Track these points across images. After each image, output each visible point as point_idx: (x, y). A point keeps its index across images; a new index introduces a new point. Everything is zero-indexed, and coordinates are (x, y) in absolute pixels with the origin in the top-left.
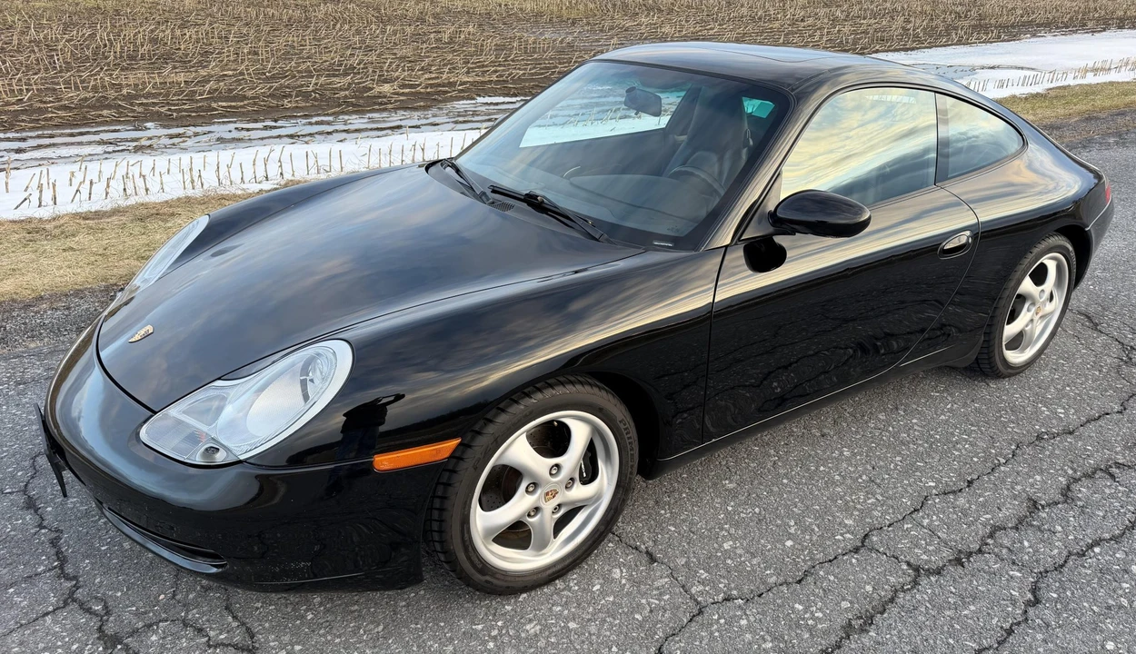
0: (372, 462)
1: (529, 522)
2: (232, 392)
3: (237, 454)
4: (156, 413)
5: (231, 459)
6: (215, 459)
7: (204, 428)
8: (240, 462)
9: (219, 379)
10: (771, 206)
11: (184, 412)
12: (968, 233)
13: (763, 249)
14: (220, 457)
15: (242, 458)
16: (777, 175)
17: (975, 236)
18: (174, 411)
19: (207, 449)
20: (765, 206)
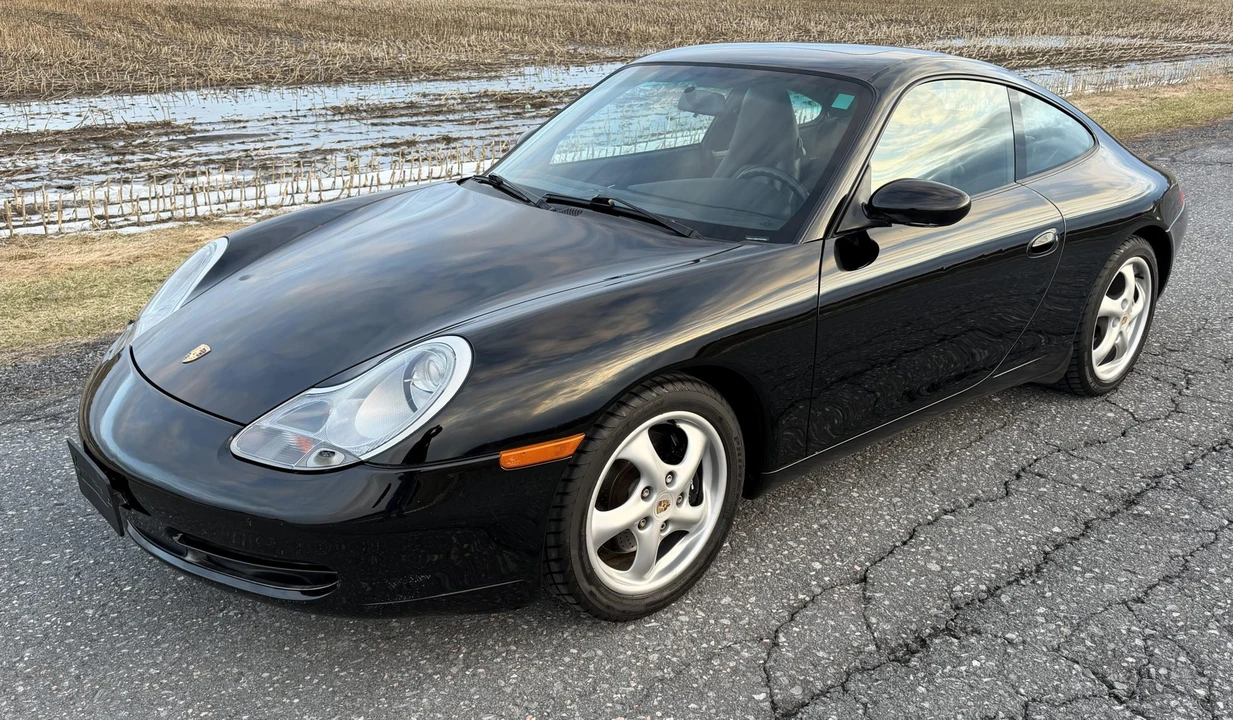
0: (499, 459)
1: (638, 534)
2: (335, 398)
3: (357, 455)
4: (245, 426)
5: (351, 461)
6: (330, 462)
7: (311, 435)
8: (362, 463)
9: (313, 387)
10: (863, 198)
11: (279, 422)
12: (1054, 230)
13: (856, 243)
14: (337, 460)
15: (363, 458)
16: (866, 167)
17: (1061, 236)
18: (265, 422)
19: (321, 453)
20: (857, 200)
